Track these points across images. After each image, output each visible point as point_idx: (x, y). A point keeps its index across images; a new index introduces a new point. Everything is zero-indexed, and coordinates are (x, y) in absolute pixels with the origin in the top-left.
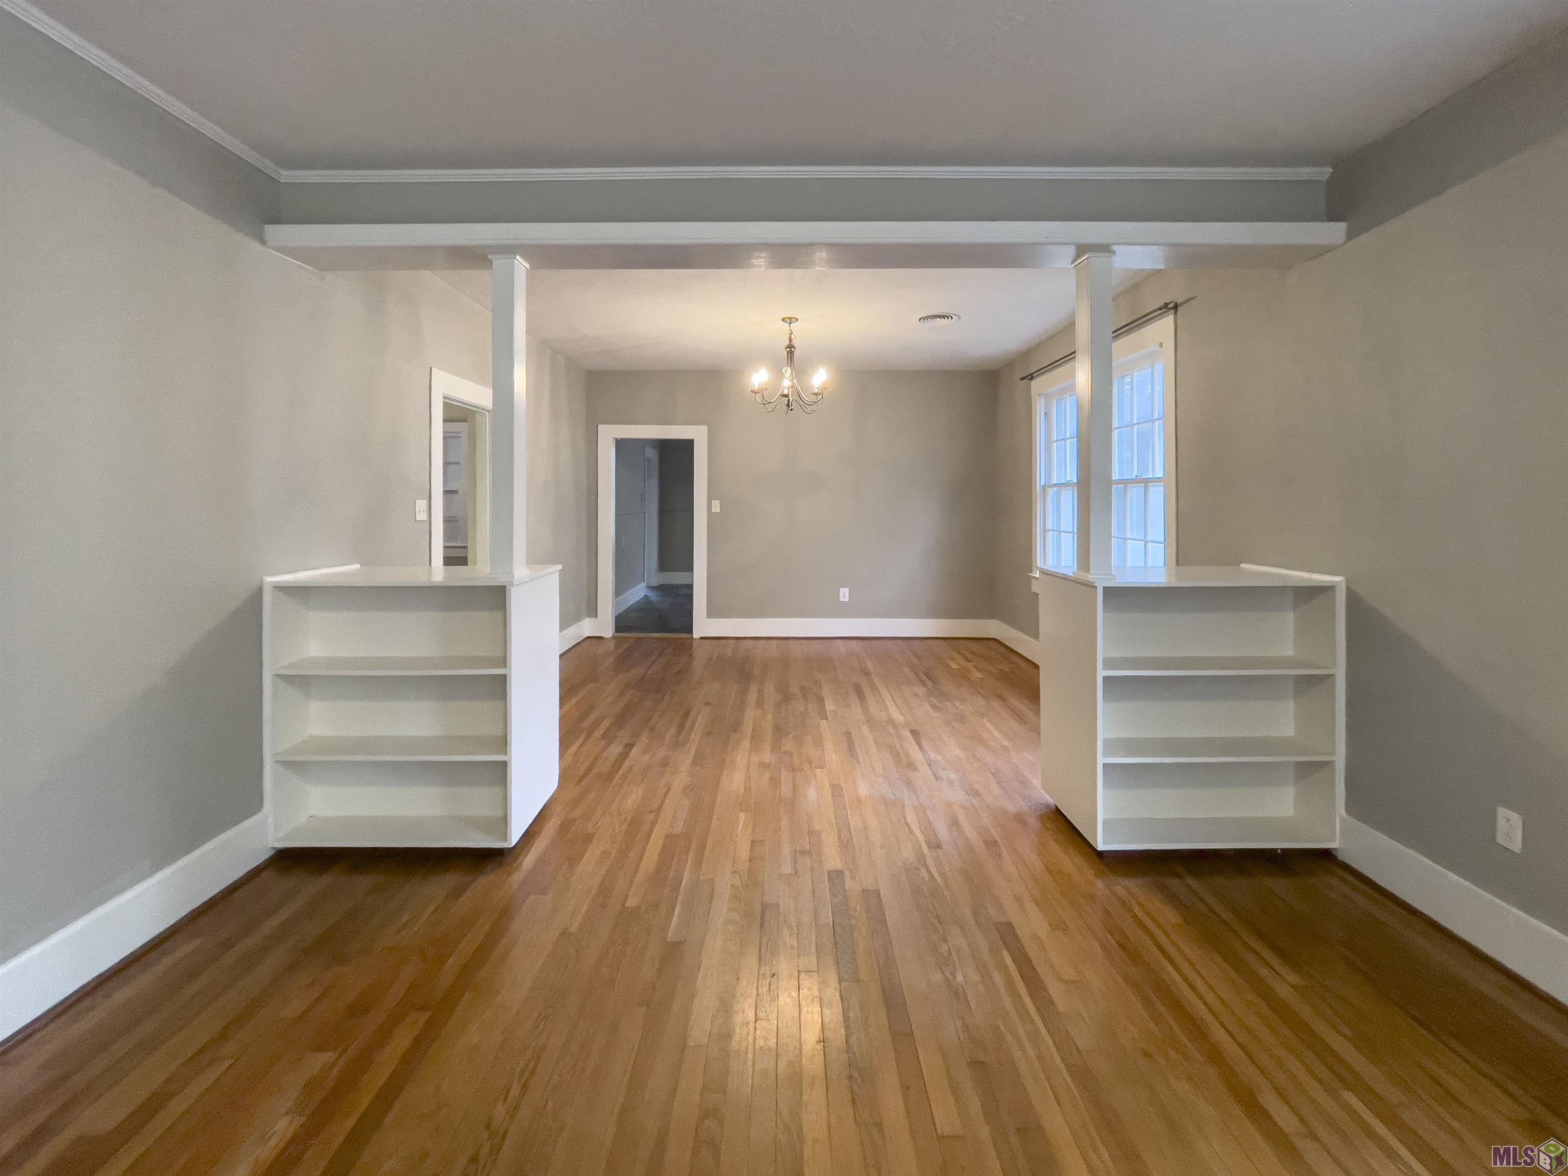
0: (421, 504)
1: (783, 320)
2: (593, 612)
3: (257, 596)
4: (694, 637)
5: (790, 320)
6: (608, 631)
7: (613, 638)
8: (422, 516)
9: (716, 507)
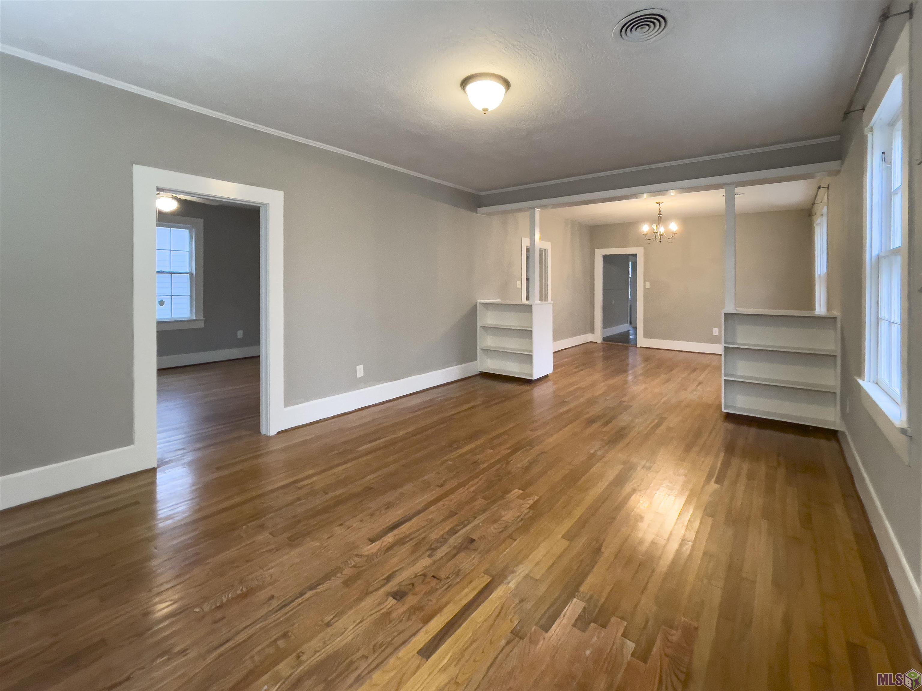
0: (519, 283)
1: (656, 203)
2: (592, 331)
3: (476, 306)
4: (637, 346)
5: (659, 203)
6: (599, 340)
7: (602, 343)
8: (519, 286)
9: (648, 285)
